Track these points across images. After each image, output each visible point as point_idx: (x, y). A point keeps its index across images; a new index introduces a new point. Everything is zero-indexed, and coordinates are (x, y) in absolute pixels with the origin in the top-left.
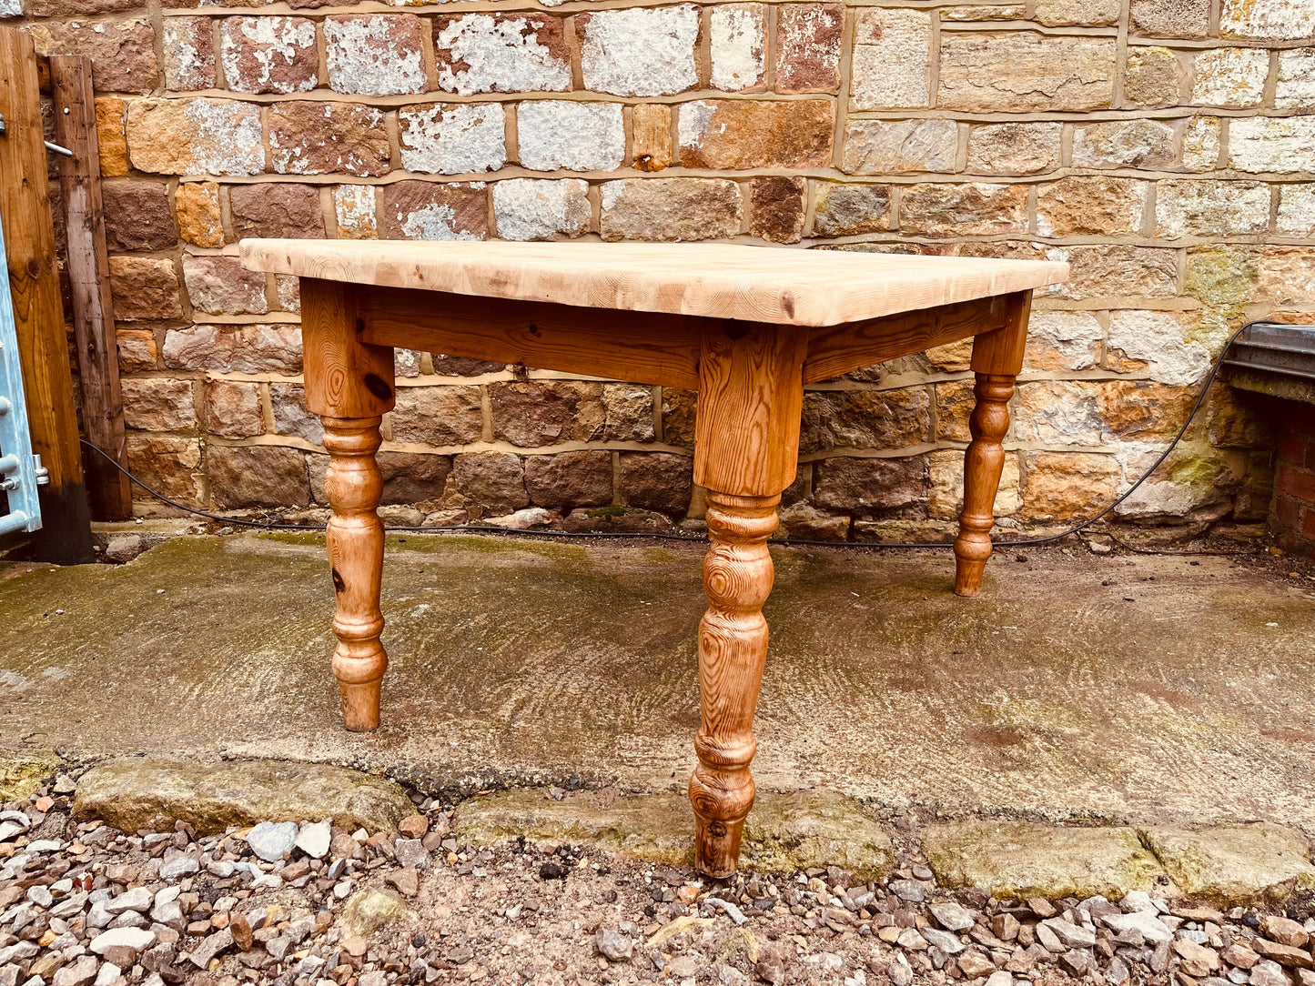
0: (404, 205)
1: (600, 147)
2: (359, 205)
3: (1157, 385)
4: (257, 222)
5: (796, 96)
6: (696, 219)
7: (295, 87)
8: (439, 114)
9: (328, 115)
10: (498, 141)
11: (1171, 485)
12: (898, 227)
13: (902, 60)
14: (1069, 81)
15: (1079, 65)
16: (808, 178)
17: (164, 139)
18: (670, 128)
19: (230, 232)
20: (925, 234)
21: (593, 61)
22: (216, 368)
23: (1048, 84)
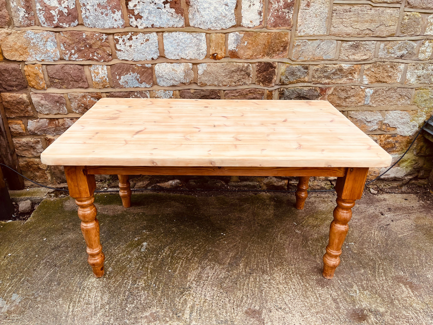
0: (119, 73)
1: (197, 50)
2: (101, 73)
3: (399, 136)
4: (59, 79)
5: (275, 30)
6: (235, 78)
7: (69, 25)
8: (131, 37)
9: (84, 37)
10: (156, 48)
11: (399, 168)
12: (311, 81)
13: (318, 16)
14: (380, 25)
15: (385, 19)
16: (278, 62)
17: (17, 47)
18: (225, 43)
19: (49, 83)
20: (321, 84)
21: (194, 15)
22: (50, 134)
23: (373, 26)
